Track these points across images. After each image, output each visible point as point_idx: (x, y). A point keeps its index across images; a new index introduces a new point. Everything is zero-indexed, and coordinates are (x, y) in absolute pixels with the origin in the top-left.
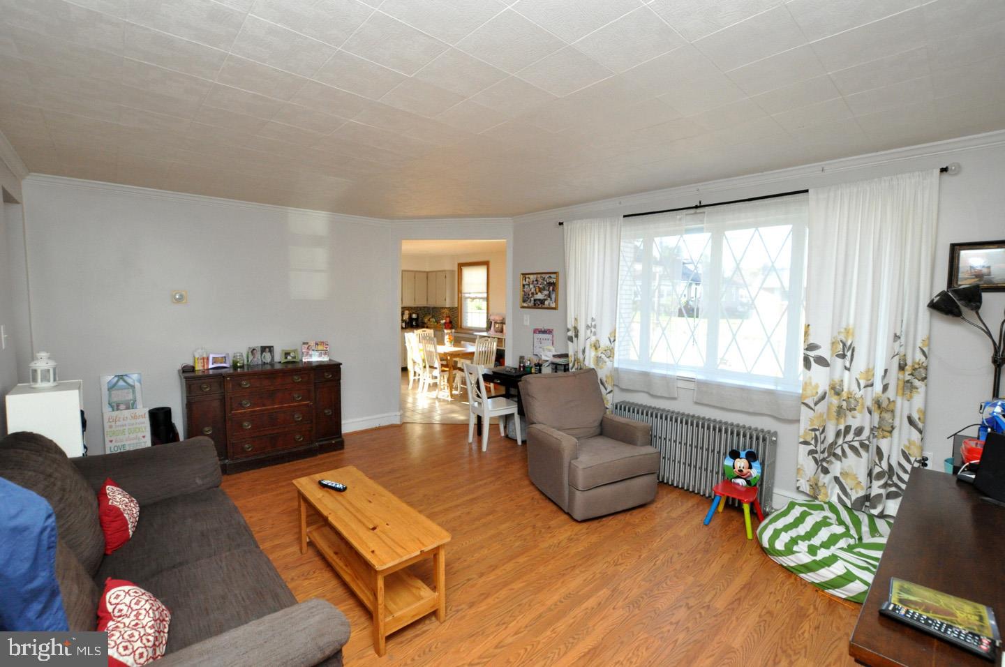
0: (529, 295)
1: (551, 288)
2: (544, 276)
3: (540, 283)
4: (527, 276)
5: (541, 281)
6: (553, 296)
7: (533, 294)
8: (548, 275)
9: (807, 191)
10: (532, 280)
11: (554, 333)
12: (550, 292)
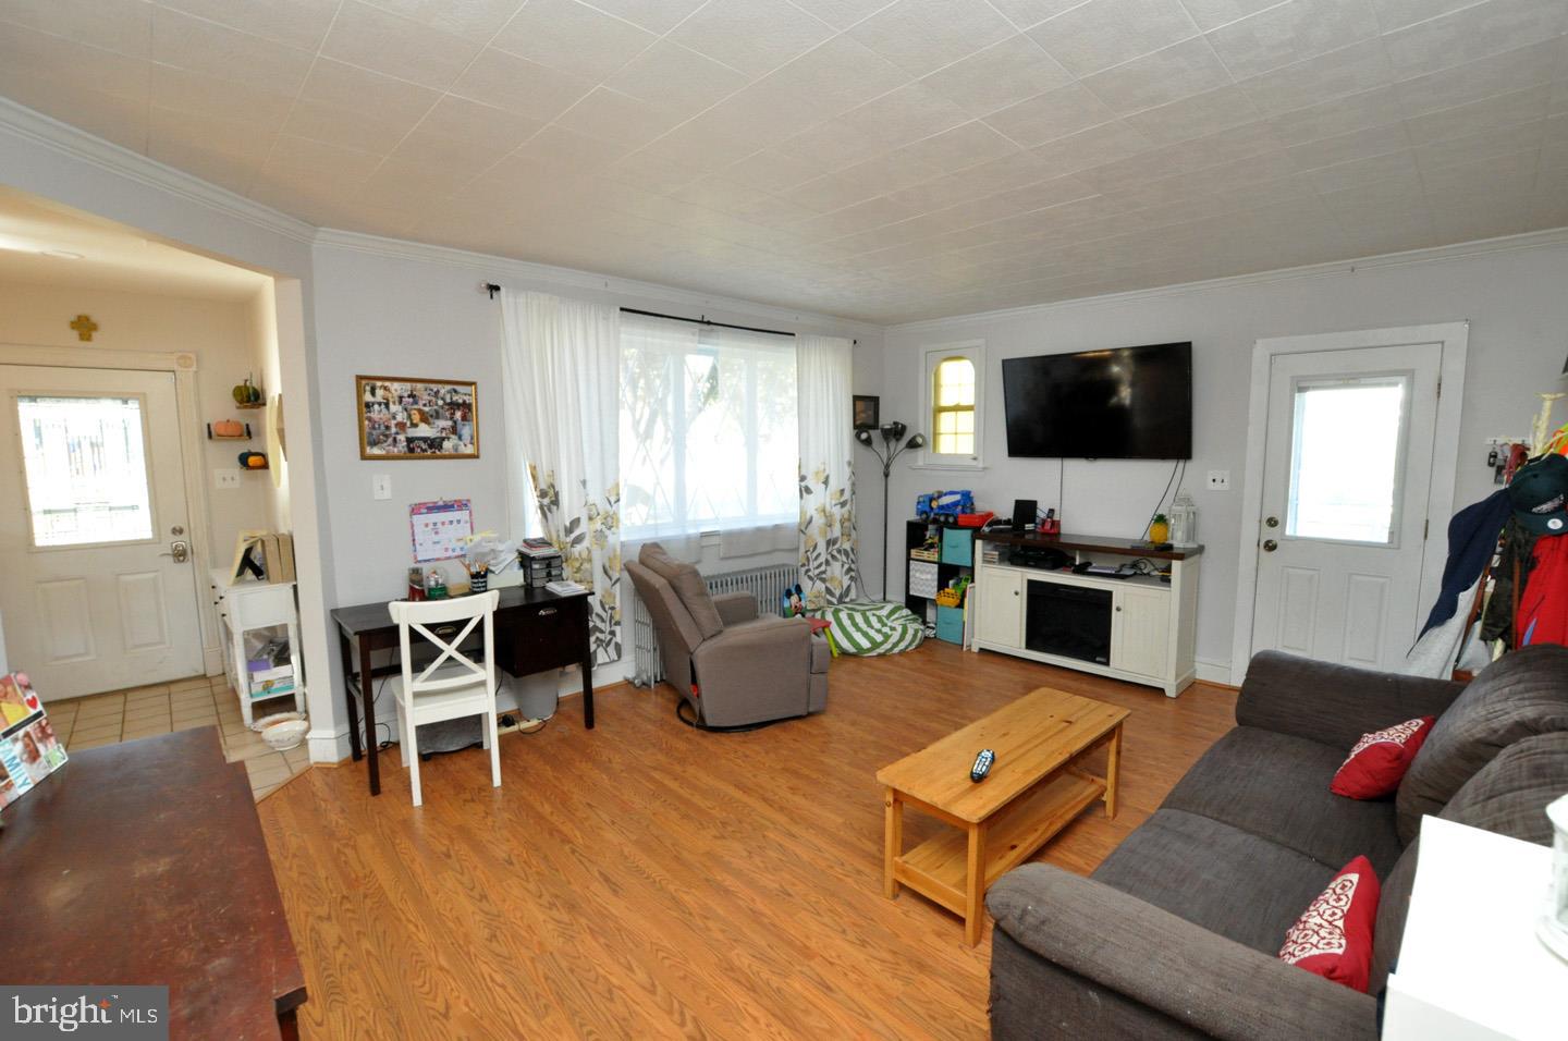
0: (388, 428)
1: (458, 415)
2: (435, 387)
3: (421, 403)
4: (379, 384)
5: (426, 397)
6: (466, 431)
7: (401, 426)
8: (449, 387)
9: (793, 335)
10: (396, 394)
11: (472, 506)
12: (455, 422)
